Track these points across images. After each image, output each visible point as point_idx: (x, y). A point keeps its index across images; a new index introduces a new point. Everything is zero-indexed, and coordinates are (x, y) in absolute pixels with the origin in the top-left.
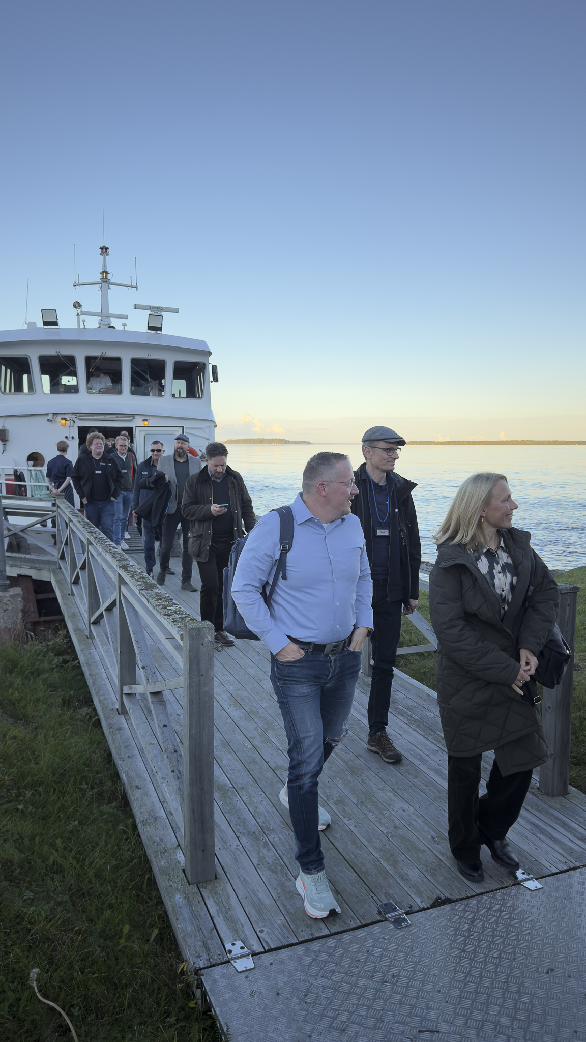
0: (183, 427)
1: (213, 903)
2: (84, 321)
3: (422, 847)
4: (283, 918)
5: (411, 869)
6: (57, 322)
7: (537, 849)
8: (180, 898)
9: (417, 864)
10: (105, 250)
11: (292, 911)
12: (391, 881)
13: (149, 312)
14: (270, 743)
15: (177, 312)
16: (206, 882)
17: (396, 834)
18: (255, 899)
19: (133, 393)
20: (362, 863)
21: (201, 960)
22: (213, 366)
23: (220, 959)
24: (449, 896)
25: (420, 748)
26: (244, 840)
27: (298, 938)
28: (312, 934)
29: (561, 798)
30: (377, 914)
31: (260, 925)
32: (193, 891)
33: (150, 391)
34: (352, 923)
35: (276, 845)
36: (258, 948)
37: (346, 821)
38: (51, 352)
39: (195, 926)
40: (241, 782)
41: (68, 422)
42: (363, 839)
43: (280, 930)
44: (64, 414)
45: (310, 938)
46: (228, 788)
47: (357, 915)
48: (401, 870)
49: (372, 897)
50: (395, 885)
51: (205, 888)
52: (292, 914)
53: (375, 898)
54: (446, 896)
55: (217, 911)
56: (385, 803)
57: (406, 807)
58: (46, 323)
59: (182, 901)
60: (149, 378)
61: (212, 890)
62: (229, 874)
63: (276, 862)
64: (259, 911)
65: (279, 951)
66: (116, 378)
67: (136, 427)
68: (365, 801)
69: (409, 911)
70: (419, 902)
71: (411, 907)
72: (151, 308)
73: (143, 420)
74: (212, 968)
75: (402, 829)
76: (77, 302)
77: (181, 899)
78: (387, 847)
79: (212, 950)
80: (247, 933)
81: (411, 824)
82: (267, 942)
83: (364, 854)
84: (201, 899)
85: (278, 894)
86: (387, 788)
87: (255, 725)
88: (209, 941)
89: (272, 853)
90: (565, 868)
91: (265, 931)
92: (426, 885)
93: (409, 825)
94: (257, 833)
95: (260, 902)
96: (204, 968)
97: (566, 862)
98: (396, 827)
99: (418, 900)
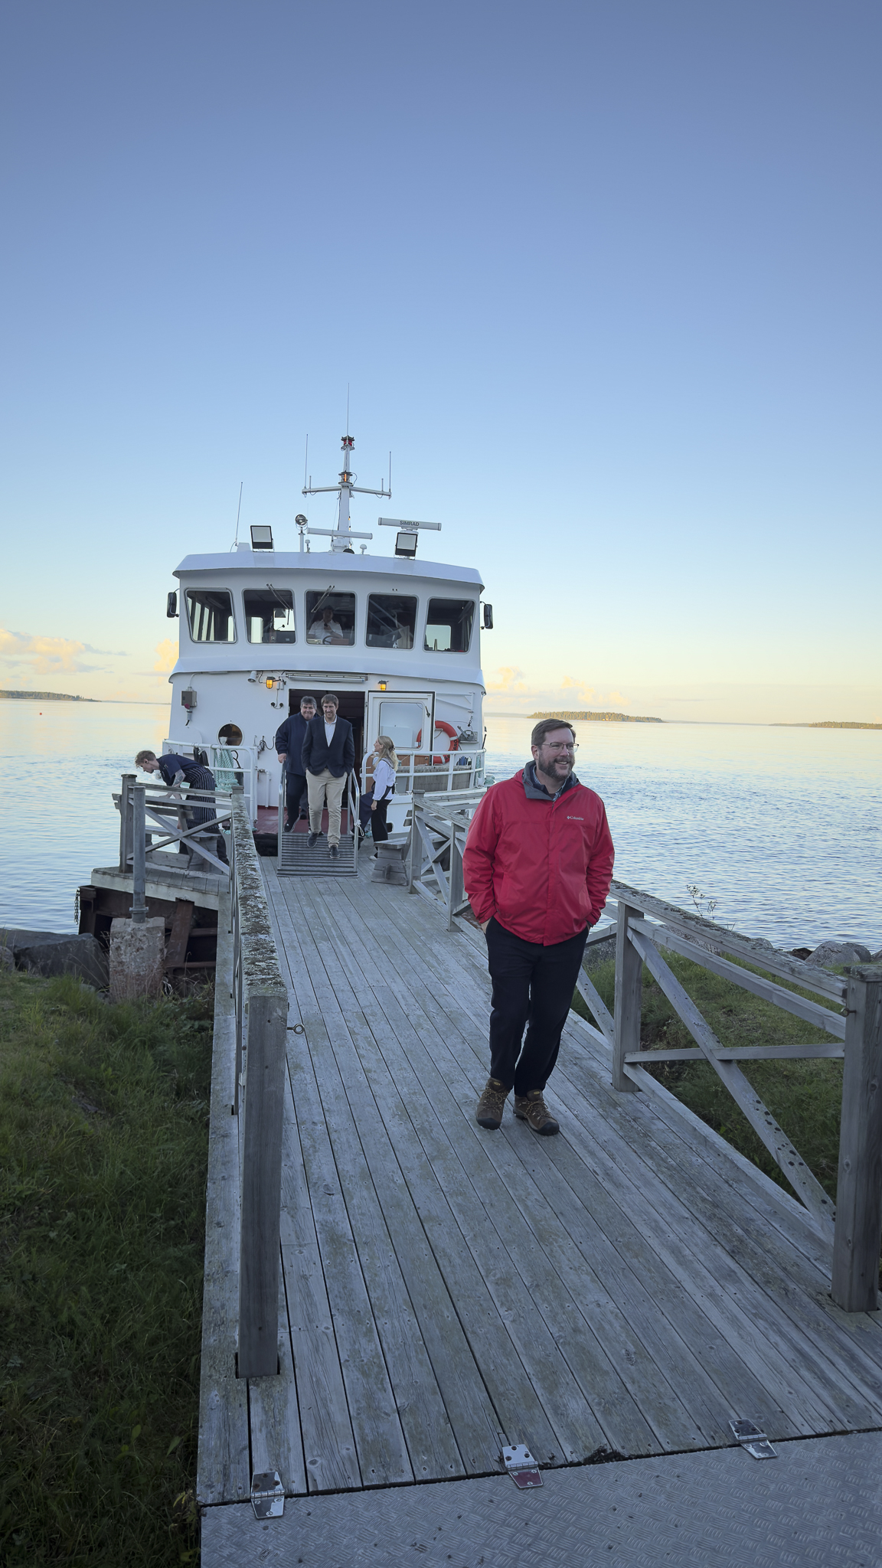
0: (434, 693)
1: (260, 1410)
2: (308, 542)
3: (605, 1366)
4: (352, 1449)
5: (575, 1398)
6: (271, 543)
7: (790, 1393)
8: (216, 1395)
9: (587, 1391)
10: (348, 442)
11: (370, 1438)
12: (536, 1411)
13: (399, 529)
14: (433, 1180)
15: (439, 529)
16: (261, 1377)
17: (572, 1341)
18: (323, 1412)
19: (369, 643)
20: (503, 1379)
21: (212, 1493)
22: (486, 606)
23: (238, 1496)
24: (620, 1450)
25: (661, 1210)
26: (339, 1320)
27: (364, 1480)
28: (386, 1478)
29: (862, 1315)
30: (496, 1461)
31: (315, 1453)
32: (239, 1388)
33: (396, 640)
34: (453, 1470)
35: (384, 1334)
36: (299, 1487)
37: (502, 1311)
38: (260, 585)
39: (223, 1441)
40: (367, 1233)
41: (276, 683)
42: (519, 1343)
43: (341, 1464)
44: (272, 671)
45: (380, 1483)
46: (346, 1241)
47: (464, 1459)
48: (558, 1398)
49: (498, 1434)
50: (540, 1420)
51: (257, 1385)
52: (368, 1443)
53: (503, 1436)
54: (615, 1448)
55: (261, 1422)
56: (574, 1290)
57: (604, 1299)
58: (256, 545)
59: (218, 1401)
60: (396, 622)
61: (266, 1390)
62: (300, 1369)
63: (375, 1360)
64: (321, 1433)
65: (329, 1496)
66: (347, 622)
67: (369, 691)
68: (544, 1284)
69: (547, 1464)
70: (569, 1452)
71: (552, 1458)
72: (403, 524)
73: (380, 683)
74: (222, 1507)
75: (585, 1334)
76: (301, 516)
77: (218, 1398)
78: (551, 1359)
79: (232, 1480)
80: (292, 1461)
81: (601, 1328)
82: (315, 1480)
83: (511, 1365)
84: (246, 1401)
85: (358, 1409)
86: (586, 1267)
87: (420, 1150)
88: (232, 1466)
89: (374, 1346)
90: (826, 1430)
91: (320, 1462)
92: (589, 1426)
93: (598, 1330)
94: (362, 1313)
95: (328, 1418)
96: (211, 1505)
97: (831, 1421)
98: (576, 1330)
99: (567, 1449)
